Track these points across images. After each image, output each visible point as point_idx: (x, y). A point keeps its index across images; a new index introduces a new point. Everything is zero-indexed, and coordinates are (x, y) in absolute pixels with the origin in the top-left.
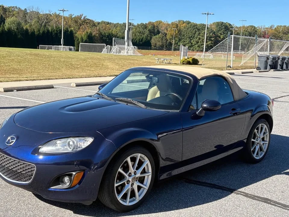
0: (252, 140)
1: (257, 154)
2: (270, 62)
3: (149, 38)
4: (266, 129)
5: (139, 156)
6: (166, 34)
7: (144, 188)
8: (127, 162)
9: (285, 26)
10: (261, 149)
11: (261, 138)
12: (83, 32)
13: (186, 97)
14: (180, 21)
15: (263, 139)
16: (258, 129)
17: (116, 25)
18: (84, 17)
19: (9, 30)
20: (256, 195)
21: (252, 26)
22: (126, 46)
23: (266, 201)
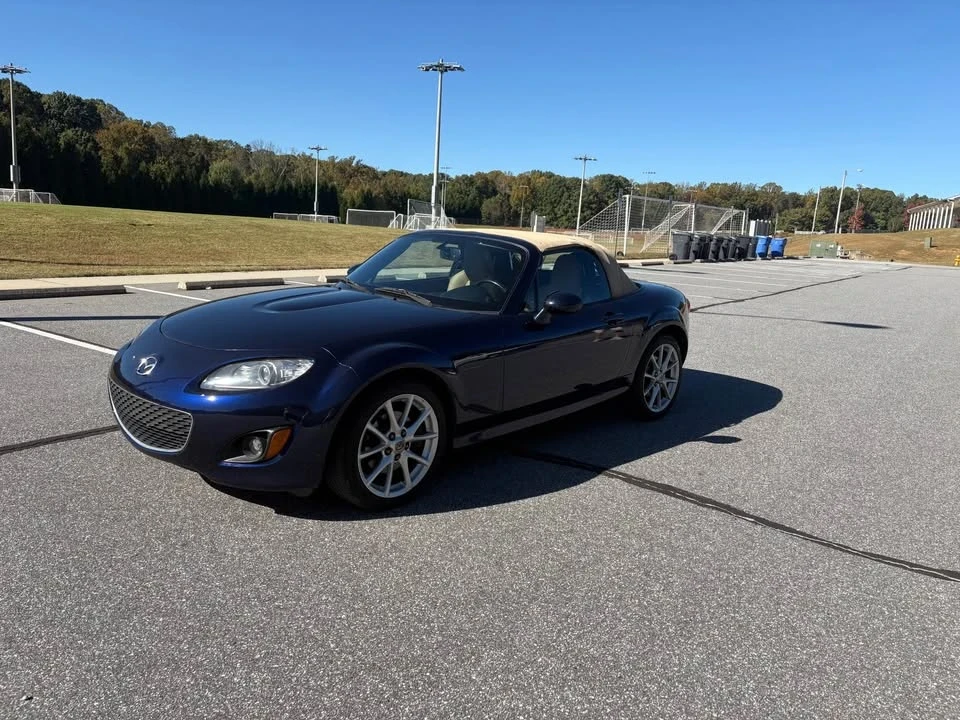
0: (646, 375)
1: (656, 403)
2: (694, 246)
3: (477, 203)
4: (673, 355)
5: (411, 399)
6: (509, 196)
7: (423, 465)
8: (384, 411)
9: (726, 185)
10: (663, 393)
11: (664, 371)
12: (355, 189)
13: (515, 286)
14: (534, 172)
15: (668, 375)
16: (657, 354)
17: (417, 178)
18: (358, 162)
19: (218, 184)
20: (649, 478)
21: (666, 184)
22: (433, 216)
23: (667, 490)
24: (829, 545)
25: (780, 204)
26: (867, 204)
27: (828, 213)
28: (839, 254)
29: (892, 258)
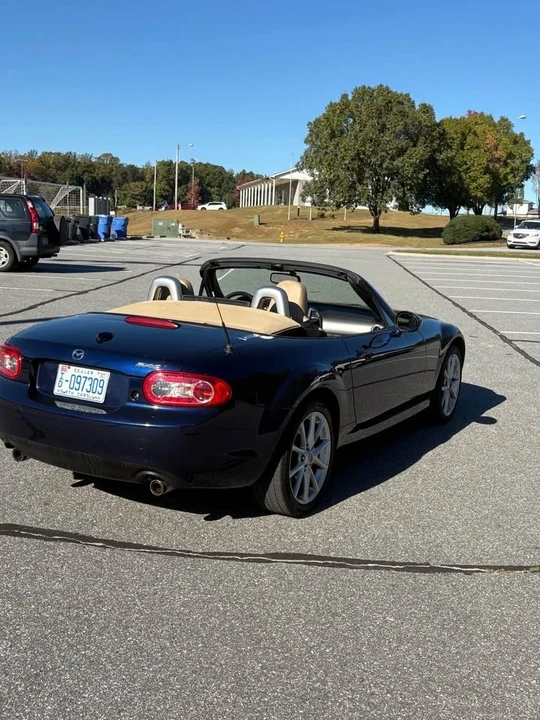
24: (173, 554)
25: (120, 178)
26: (201, 178)
27: (167, 187)
28: (180, 232)
29: (227, 235)
